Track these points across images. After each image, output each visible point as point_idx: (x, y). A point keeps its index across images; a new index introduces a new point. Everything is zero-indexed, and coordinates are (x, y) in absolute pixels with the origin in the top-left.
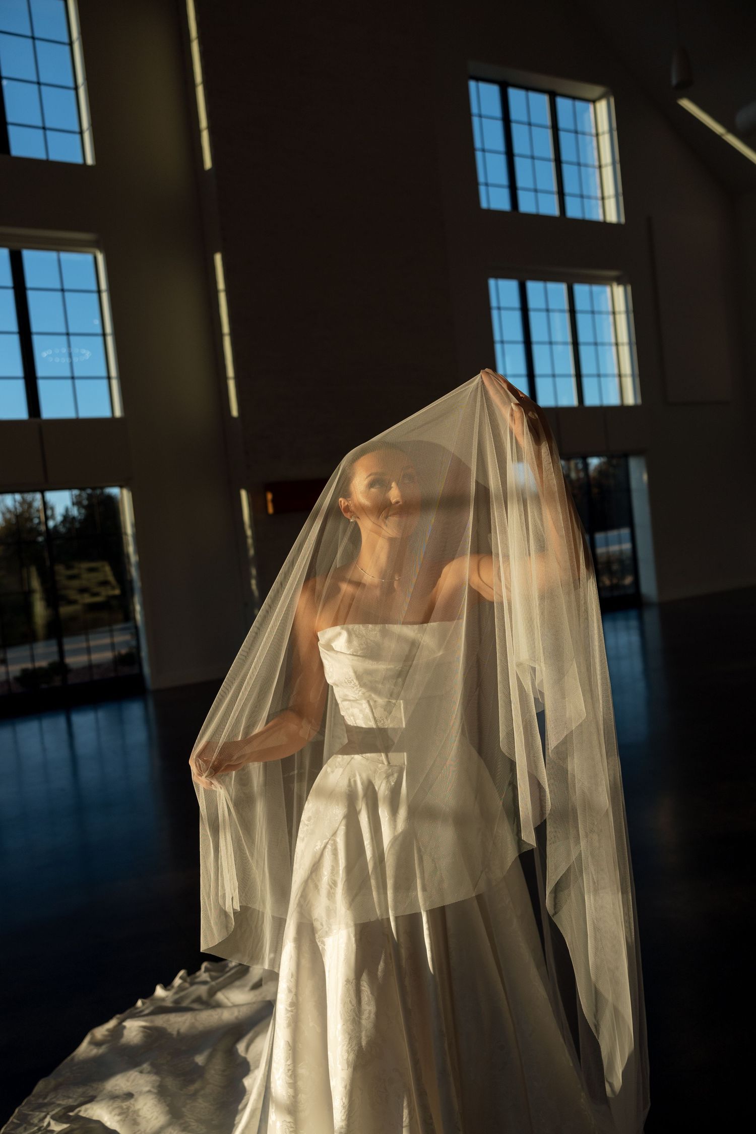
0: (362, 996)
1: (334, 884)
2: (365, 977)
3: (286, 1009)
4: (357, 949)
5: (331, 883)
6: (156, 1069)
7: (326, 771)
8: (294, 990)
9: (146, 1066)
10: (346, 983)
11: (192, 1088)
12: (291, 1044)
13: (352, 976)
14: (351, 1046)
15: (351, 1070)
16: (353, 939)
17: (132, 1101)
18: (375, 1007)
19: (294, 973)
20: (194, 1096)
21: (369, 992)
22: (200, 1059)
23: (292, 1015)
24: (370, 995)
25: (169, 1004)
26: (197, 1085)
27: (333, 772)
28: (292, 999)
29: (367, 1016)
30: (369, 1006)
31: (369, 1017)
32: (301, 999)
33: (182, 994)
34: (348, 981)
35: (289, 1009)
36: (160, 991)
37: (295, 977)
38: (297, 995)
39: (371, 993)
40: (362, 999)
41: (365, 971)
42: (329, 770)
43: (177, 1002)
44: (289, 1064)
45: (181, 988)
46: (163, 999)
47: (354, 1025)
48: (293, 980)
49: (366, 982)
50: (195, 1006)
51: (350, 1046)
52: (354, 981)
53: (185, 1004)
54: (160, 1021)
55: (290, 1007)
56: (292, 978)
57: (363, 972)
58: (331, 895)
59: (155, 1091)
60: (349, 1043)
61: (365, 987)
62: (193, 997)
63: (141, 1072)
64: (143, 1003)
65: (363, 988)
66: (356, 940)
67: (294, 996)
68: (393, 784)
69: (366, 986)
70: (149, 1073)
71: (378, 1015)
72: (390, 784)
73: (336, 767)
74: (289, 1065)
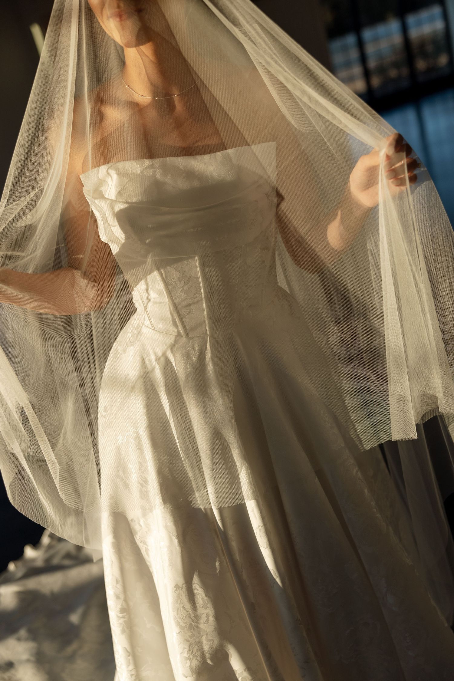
0: (196, 599)
1: (144, 482)
2: (196, 580)
3: (118, 616)
4: (182, 551)
5: (141, 482)
6: (33, 636)
7: (117, 351)
8: (122, 596)
9: (23, 633)
10: (175, 589)
11: (70, 650)
12: (129, 650)
13: (181, 581)
14: (192, 652)
15: (194, 676)
16: (176, 541)
17: (13, 671)
18: (212, 609)
19: (120, 579)
20: (71, 658)
21: (204, 595)
22: (74, 618)
23: (124, 621)
24: (205, 598)
25: (40, 563)
26: (74, 646)
27: (124, 351)
28: (122, 605)
29: (205, 620)
30: (206, 609)
31: (208, 621)
32: (131, 604)
33: (52, 552)
34: (177, 587)
35: (121, 615)
36: (29, 552)
37: (121, 583)
38: (126, 600)
39: (206, 596)
40: (196, 603)
41: (195, 573)
42: (120, 349)
43: (48, 561)
44: (131, 669)
45: (50, 547)
46: (33, 560)
47: (192, 631)
48: (119, 586)
49: (199, 585)
50: (67, 562)
51: (190, 652)
52: (184, 586)
53: (56, 561)
54: (33, 583)
55: (120, 613)
56: (117, 584)
57: (193, 575)
58: (144, 495)
59: (32, 659)
60: (189, 650)
61: (198, 590)
62: (63, 552)
63: (19, 639)
64: (16, 566)
65: (195, 591)
66: (179, 542)
67: (124, 602)
68: (195, 359)
69: (200, 589)
70: (27, 639)
71: (217, 617)
72: (192, 360)
73: (127, 346)
74: (131, 671)
